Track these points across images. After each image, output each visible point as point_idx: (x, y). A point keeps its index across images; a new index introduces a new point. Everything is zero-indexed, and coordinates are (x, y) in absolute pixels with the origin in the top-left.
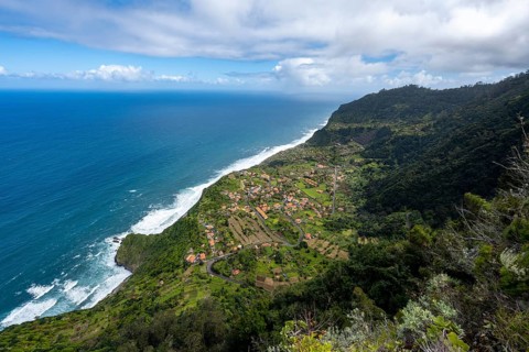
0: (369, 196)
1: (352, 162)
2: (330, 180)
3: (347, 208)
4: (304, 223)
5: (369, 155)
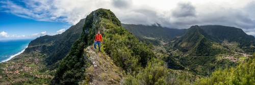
0: (47, 62)
2: (35, 61)
3: (43, 66)
5: (43, 52)
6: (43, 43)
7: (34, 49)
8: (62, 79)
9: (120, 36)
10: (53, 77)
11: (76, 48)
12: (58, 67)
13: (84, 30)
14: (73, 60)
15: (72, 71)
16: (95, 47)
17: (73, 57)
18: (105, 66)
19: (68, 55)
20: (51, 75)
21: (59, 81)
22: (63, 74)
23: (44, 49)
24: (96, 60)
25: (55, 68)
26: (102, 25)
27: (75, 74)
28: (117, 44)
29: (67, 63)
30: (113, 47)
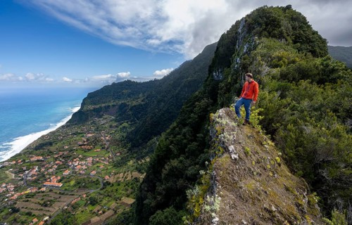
0: (131, 140)
1: (111, 126)
2: (101, 141)
3: (121, 152)
4: (98, 173)
5: (120, 120)
6: (119, 98)
7: (98, 113)
8: (160, 181)
9: (316, 88)
10: (142, 177)
11: (192, 112)
12: (152, 151)
13: (210, 72)
14: (184, 135)
15: (181, 162)
16: (237, 113)
17: (184, 130)
18: (258, 162)
19: (175, 124)
20: (140, 171)
21: (154, 186)
22: (163, 167)
23: (122, 114)
24: (236, 142)
25: (147, 154)
26: (259, 58)
27: (186, 168)
28: (302, 111)
29: (172, 142)
30: (288, 118)
